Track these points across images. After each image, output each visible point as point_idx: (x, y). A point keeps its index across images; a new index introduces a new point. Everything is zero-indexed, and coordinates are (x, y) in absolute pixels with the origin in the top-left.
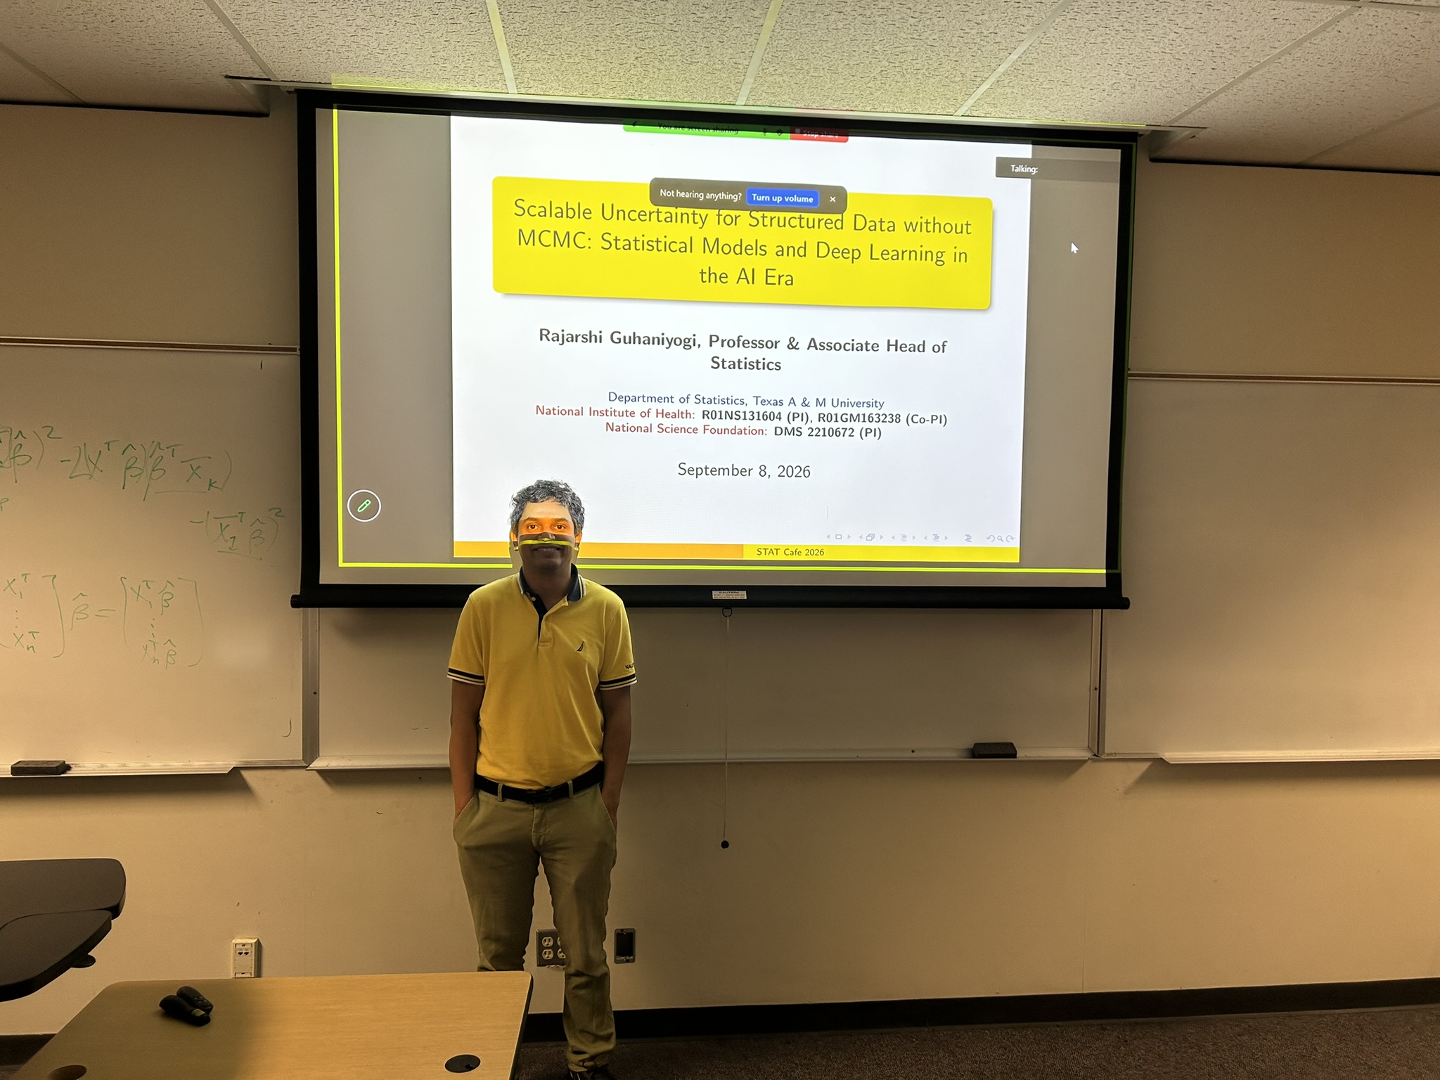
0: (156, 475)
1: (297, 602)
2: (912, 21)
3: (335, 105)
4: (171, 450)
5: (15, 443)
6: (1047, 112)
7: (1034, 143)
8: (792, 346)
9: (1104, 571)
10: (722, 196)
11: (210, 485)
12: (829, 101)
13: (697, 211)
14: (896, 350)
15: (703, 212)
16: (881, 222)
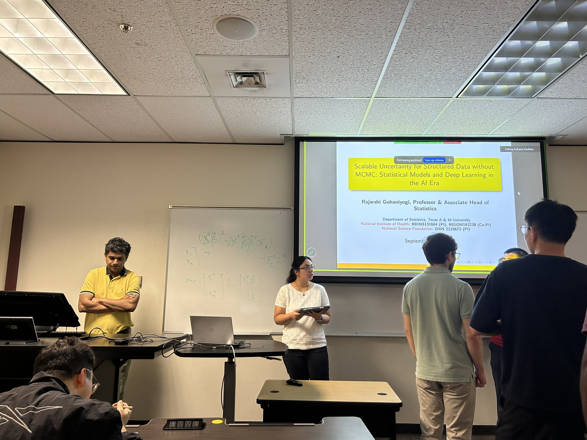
2: (482, 110)
3: (305, 141)
5: (213, 236)
6: (517, 132)
7: (512, 142)
8: (439, 203)
10: (416, 160)
12: (451, 132)
13: (408, 165)
14: (473, 204)
16: (465, 166)
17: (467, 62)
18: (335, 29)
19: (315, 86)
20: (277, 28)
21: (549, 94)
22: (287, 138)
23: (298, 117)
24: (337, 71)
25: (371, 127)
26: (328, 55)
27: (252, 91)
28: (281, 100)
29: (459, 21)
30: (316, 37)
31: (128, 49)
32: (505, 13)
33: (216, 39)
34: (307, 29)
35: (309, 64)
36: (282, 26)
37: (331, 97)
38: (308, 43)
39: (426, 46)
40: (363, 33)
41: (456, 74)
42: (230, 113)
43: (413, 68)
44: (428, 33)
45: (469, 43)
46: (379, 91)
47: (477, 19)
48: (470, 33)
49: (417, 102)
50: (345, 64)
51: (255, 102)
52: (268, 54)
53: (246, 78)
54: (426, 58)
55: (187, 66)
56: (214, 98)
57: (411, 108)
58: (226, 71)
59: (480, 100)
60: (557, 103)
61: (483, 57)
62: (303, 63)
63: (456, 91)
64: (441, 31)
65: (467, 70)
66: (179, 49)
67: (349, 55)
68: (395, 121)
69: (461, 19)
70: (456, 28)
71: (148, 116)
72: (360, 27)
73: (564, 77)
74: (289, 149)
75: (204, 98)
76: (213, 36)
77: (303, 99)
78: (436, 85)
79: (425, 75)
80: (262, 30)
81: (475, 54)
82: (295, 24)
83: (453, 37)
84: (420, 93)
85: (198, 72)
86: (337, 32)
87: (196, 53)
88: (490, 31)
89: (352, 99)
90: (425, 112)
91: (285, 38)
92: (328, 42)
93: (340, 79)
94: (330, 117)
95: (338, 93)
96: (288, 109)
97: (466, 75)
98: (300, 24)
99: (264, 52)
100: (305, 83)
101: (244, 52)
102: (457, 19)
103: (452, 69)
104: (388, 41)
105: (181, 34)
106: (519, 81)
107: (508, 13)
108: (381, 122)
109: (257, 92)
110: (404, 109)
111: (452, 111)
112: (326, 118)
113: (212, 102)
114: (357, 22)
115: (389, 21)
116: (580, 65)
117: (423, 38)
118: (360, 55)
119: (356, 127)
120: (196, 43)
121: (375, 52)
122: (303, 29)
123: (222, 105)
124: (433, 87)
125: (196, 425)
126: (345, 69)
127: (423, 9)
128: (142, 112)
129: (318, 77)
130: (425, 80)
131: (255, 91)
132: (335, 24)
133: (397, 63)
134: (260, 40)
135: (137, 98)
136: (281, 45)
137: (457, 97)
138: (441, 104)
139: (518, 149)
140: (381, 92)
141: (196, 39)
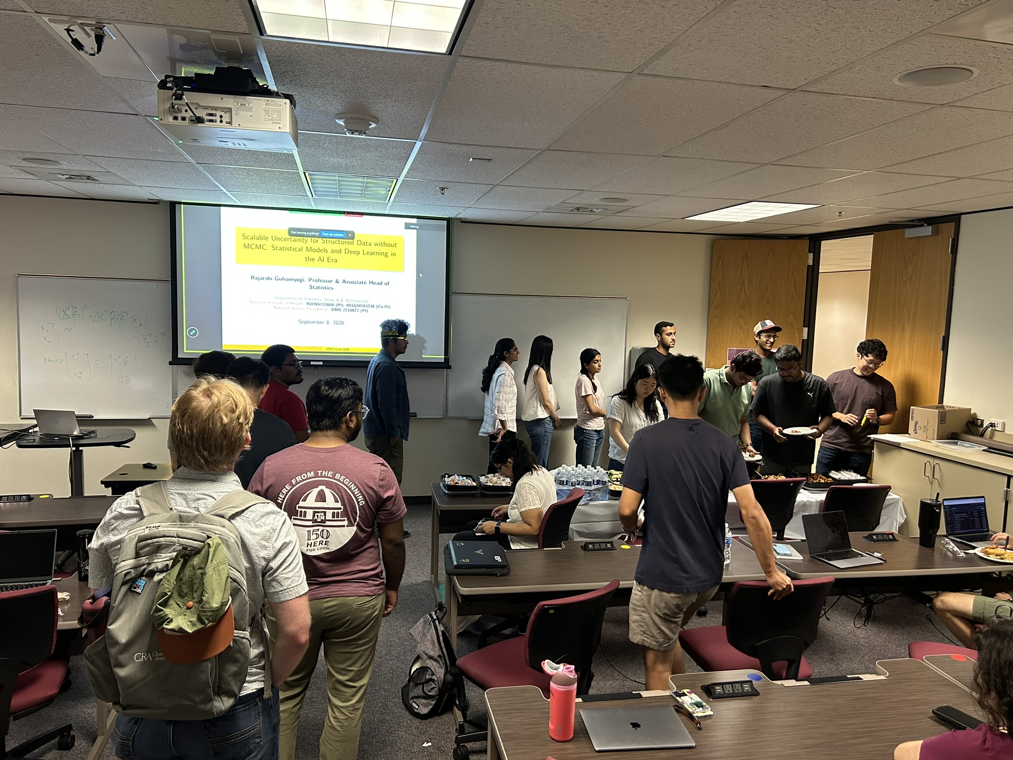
0: (122, 321)
1: (171, 363)
4: (126, 313)
7: (417, 218)
8: (337, 282)
9: (444, 357)
10: (312, 233)
11: (141, 325)
13: (304, 238)
14: (372, 284)
15: (306, 238)
16: (366, 243)
22: (160, 201)
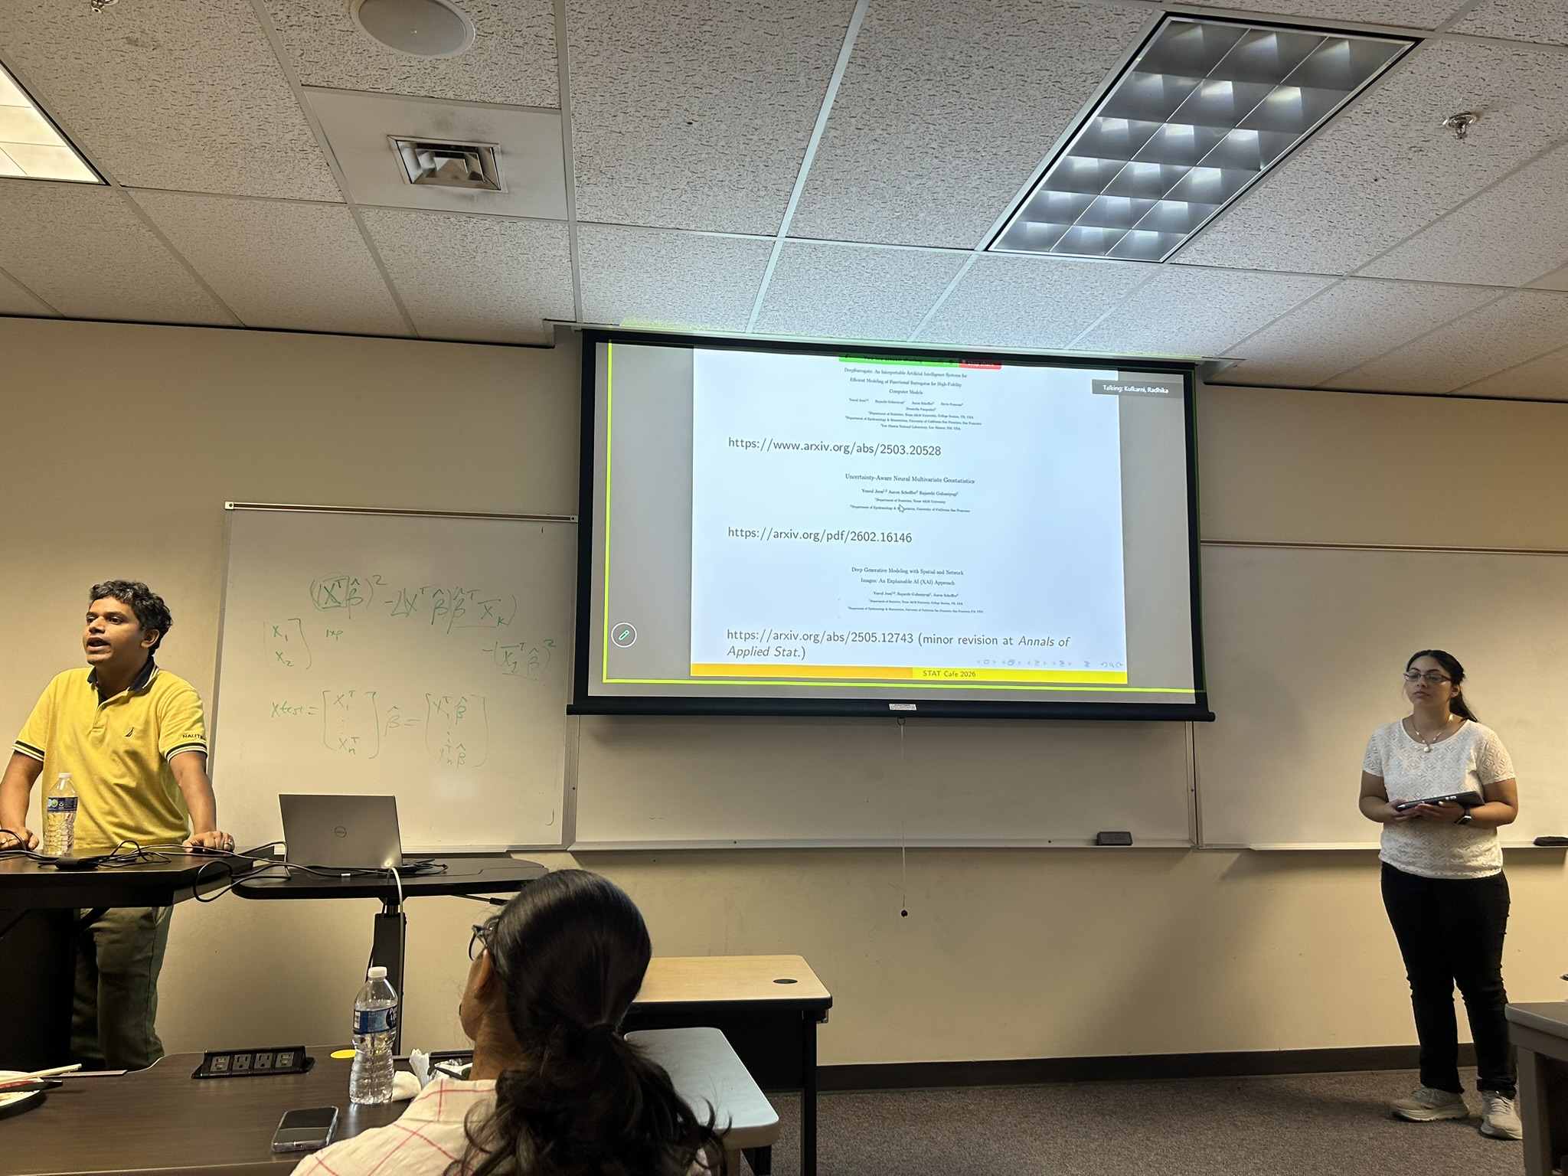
0: (458, 613)
1: (571, 711)
2: (1048, 286)
3: (610, 340)
4: (470, 594)
5: (351, 588)
6: (1131, 347)
7: (1119, 370)
9: (1193, 691)
11: (499, 622)
12: (976, 339)
17: (1005, 162)
18: (679, 50)
19: (632, 196)
20: (525, 33)
21: (1197, 257)
22: (562, 331)
23: (589, 274)
24: (687, 160)
25: (780, 315)
26: (661, 115)
27: (464, 197)
28: (542, 226)
29: (981, 58)
30: (631, 65)
31: (104, 54)
32: (1086, 48)
33: (359, 47)
34: (605, 44)
35: (614, 134)
36: (540, 29)
37: (675, 229)
38: (608, 80)
39: (905, 113)
40: (750, 67)
41: (981, 190)
42: (403, 254)
43: (877, 166)
44: (909, 82)
45: (1007, 115)
46: (795, 221)
47: (1024, 57)
48: (1009, 90)
49: (889, 256)
50: (706, 144)
51: (470, 227)
52: (503, 99)
53: (445, 160)
54: (907, 143)
55: (279, 114)
56: (356, 210)
57: (877, 272)
58: (388, 136)
59: (1041, 261)
60: (1216, 278)
61: (1042, 152)
62: (598, 132)
63: (983, 233)
64: (939, 79)
65: (1006, 183)
66: (252, 66)
67: (718, 121)
68: (839, 302)
69: (986, 53)
70: (975, 76)
71: (162, 247)
72: (741, 50)
73: (1228, 217)
74: (565, 362)
75: (328, 208)
76: (351, 37)
77: (600, 228)
78: (935, 214)
79: (908, 189)
80: (486, 35)
81: (1023, 143)
82: (572, 25)
83: (971, 96)
84: (896, 232)
85: (309, 134)
86: (684, 58)
87: (303, 80)
88: (1055, 89)
89: (729, 238)
90: (910, 282)
91: (548, 62)
92: (661, 82)
93: (697, 183)
94: (674, 280)
95: (691, 219)
96: (564, 254)
97: (1005, 195)
98: (586, 27)
99: (492, 95)
100: (604, 185)
101: (438, 88)
102: (977, 53)
103: (972, 176)
104: (815, 91)
105: (259, 25)
106: (1128, 220)
107: (1093, 48)
108: (806, 302)
109: (475, 198)
110: (860, 273)
111: (977, 286)
112: (665, 282)
113: (352, 220)
114: (733, 37)
115: (813, 41)
116: (1262, 190)
117: (896, 92)
118: (743, 122)
119: (744, 312)
120: (302, 54)
121: (780, 119)
122: (596, 41)
123: (378, 228)
124: (928, 219)
125: (285, 1062)
126: (707, 156)
127: (895, 19)
128: (147, 234)
129: (639, 172)
130: (907, 200)
131: (471, 198)
132: (678, 37)
133: (838, 152)
134: (481, 61)
135: (132, 193)
136: (538, 80)
137: (986, 250)
138: (950, 266)
139: (1132, 389)
140: (802, 225)
141: (302, 40)
